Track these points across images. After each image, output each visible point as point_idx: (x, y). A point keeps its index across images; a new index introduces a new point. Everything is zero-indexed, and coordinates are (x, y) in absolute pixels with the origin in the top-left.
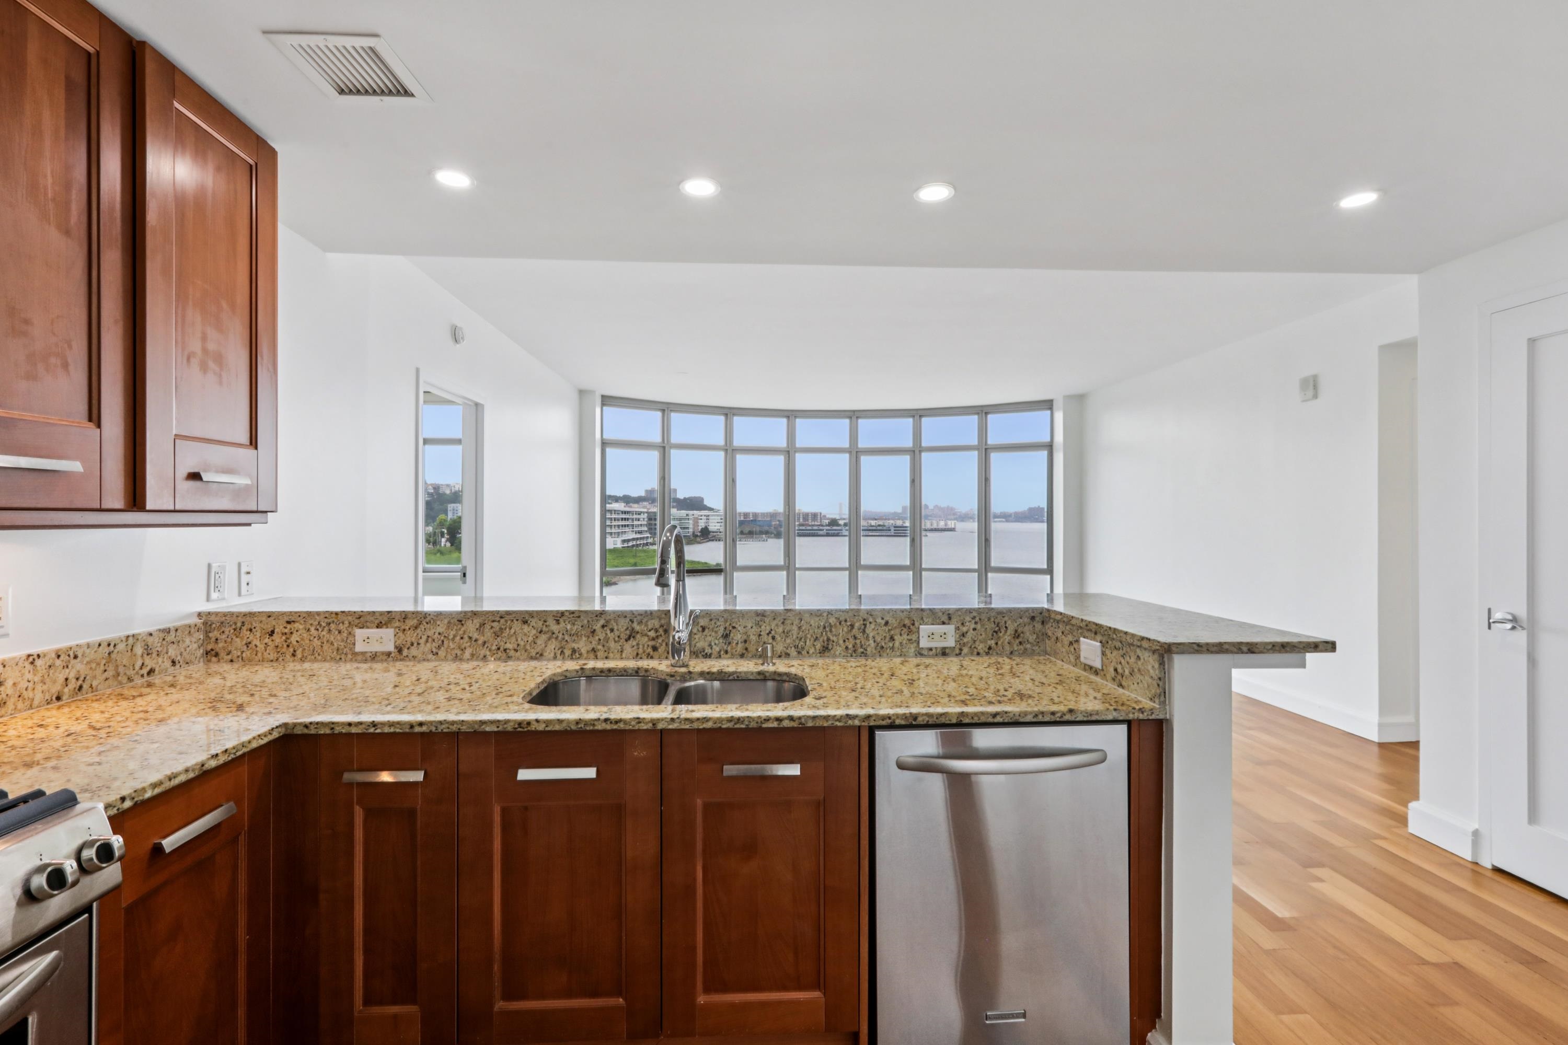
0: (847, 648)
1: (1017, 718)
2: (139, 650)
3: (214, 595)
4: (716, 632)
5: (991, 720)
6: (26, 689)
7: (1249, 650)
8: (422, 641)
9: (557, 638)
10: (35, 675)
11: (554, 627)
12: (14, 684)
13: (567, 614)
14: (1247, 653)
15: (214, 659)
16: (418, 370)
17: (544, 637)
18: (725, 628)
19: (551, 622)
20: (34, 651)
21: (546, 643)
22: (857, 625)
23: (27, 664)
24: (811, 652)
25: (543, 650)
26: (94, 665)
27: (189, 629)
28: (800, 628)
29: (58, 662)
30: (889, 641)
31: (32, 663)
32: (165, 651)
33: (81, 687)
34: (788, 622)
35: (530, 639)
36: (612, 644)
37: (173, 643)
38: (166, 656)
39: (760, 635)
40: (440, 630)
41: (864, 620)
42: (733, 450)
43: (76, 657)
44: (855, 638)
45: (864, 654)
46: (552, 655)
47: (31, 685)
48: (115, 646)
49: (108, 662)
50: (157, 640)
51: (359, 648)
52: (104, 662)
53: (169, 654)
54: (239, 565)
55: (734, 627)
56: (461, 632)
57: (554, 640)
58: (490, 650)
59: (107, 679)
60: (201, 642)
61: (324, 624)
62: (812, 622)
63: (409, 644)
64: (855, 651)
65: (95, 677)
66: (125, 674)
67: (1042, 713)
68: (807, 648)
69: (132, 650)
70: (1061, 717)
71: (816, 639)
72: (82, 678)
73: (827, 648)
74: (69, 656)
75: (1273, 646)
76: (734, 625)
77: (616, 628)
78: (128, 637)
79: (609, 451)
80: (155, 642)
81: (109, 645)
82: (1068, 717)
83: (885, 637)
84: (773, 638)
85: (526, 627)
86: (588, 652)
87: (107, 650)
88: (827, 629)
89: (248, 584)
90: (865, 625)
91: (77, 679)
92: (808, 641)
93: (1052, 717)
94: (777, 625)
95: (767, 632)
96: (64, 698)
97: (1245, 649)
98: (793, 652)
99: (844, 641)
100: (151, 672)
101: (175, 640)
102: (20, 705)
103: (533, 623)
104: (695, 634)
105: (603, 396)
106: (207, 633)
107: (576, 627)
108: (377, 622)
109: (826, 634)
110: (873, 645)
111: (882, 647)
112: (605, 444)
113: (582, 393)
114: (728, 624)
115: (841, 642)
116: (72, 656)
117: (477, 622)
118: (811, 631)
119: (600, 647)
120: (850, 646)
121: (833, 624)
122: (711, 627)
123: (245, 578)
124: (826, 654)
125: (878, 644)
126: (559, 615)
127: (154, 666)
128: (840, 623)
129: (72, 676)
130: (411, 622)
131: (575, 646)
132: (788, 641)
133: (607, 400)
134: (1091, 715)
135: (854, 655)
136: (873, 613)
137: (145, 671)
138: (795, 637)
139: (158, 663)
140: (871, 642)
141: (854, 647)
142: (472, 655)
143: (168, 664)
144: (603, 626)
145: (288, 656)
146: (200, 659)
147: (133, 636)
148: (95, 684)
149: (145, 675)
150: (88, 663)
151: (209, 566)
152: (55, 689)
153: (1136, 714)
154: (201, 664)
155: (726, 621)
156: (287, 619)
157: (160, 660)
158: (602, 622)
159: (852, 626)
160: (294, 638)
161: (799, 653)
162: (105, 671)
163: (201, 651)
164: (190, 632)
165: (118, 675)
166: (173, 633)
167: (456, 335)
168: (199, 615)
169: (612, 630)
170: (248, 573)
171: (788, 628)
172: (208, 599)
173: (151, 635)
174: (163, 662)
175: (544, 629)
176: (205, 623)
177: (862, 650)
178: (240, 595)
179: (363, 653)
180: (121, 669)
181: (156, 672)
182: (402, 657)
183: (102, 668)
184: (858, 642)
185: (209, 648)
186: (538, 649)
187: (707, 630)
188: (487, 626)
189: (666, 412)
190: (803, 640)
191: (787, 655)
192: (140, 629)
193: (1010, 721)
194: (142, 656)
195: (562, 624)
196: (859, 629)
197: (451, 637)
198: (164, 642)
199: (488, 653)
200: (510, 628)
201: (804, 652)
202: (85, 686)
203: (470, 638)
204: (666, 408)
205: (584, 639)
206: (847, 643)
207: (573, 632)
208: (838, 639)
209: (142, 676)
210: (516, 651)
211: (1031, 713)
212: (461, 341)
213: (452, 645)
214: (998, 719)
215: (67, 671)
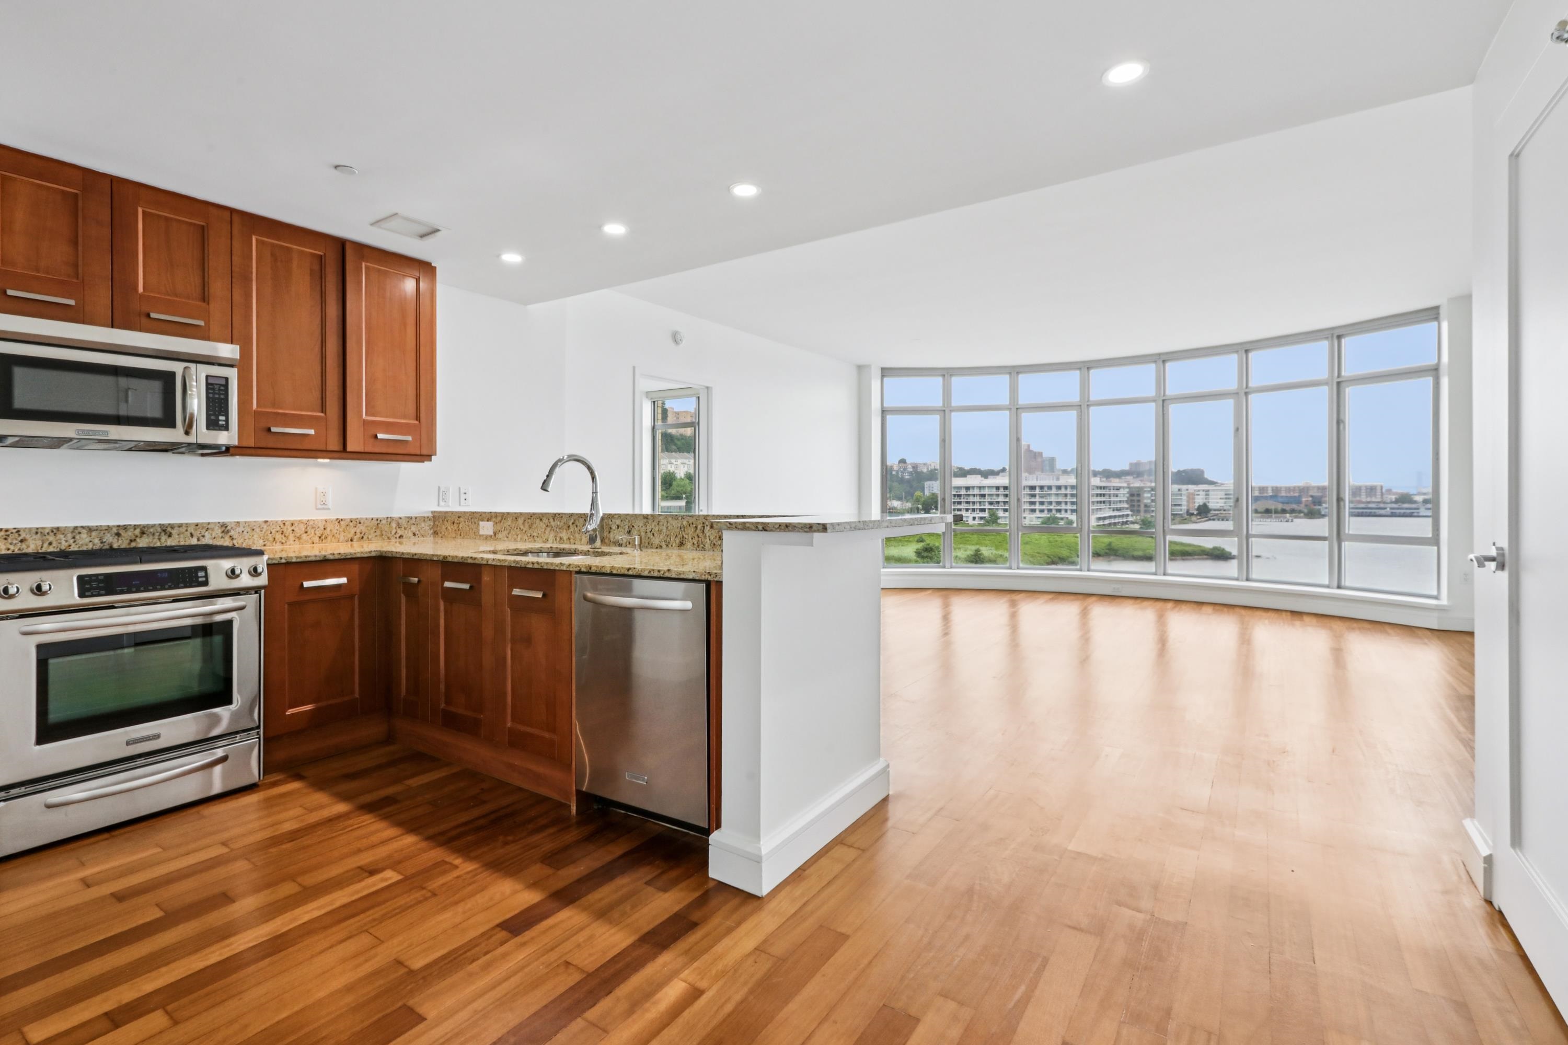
0: (693, 544)
1: (640, 572)
2: (394, 525)
3: (442, 503)
4: (624, 529)
5: (626, 572)
6: (336, 533)
7: (763, 528)
8: (503, 529)
9: (554, 530)
10: (340, 528)
11: (553, 523)
12: (331, 530)
13: (557, 515)
14: (762, 531)
15: (437, 536)
16: (634, 368)
17: (548, 529)
18: (629, 527)
19: (551, 520)
20: (340, 517)
21: (549, 533)
22: (699, 527)
23: (336, 522)
24: (673, 546)
25: (548, 538)
26: (369, 528)
27: (424, 519)
28: (667, 528)
29: (351, 524)
30: (719, 540)
31: (339, 522)
32: (409, 527)
33: (362, 538)
34: (661, 523)
35: (543, 530)
36: (577, 535)
37: (414, 524)
38: (410, 530)
39: (646, 532)
40: (509, 523)
41: (703, 523)
42: (1017, 409)
43: (360, 523)
44: (698, 537)
45: (704, 549)
46: (552, 541)
47: (338, 532)
48: (380, 521)
49: (377, 528)
50: (404, 521)
51: (481, 532)
52: (375, 528)
53: (412, 530)
54: (460, 488)
55: (633, 526)
56: (517, 525)
57: (552, 531)
58: (528, 536)
59: (376, 536)
60: (431, 526)
61: (470, 519)
62: (674, 524)
63: (498, 532)
64: (698, 546)
65: (370, 534)
66: (386, 535)
67: (653, 570)
68: (671, 543)
69: (390, 524)
70: (663, 574)
71: (676, 536)
72: (363, 533)
73: (682, 543)
74: (357, 522)
75: (780, 526)
76: (633, 524)
77: (578, 524)
78: (387, 518)
79: (889, 417)
80: (404, 522)
81: (377, 520)
82: (667, 575)
83: (716, 536)
84: (653, 535)
85: (541, 523)
86: (567, 539)
87: (376, 522)
88: (682, 529)
89: (465, 499)
90: (704, 527)
91: (361, 533)
92: (672, 537)
93: (659, 573)
94: (655, 526)
95: (650, 530)
96: (354, 541)
97: (760, 527)
98: (664, 546)
99: (692, 539)
100: (401, 537)
101: (415, 523)
102: (333, 540)
103: (544, 521)
104: (614, 530)
105: (883, 369)
106: (434, 521)
107: (561, 523)
108: (487, 518)
109: (682, 533)
110: (709, 542)
111: (714, 544)
112: (884, 412)
113: (861, 369)
114: (630, 524)
115: (690, 539)
116: (358, 522)
117: (523, 519)
118: (673, 531)
119: (572, 537)
120: (696, 543)
121: (685, 526)
122: (622, 525)
123: (463, 497)
124: (682, 548)
125: (712, 541)
126: (554, 516)
127: (402, 534)
128: (689, 525)
129: (358, 531)
130: (499, 519)
131: (561, 535)
132: (661, 537)
133: (885, 372)
134: (680, 574)
135: (698, 549)
136: (708, 518)
137: (397, 536)
138: (664, 534)
139: (405, 533)
140: (708, 540)
141: (698, 543)
142: (521, 539)
143: (411, 534)
144: (573, 523)
145: (459, 535)
146: (431, 535)
147: (391, 517)
148: (370, 537)
149: (398, 538)
150: (366, 527)
151: (439, 488)
152: (350, 536)
153: (706, 576)
154: (432, 538)
155: (629, 522)
156: (457, 515)
157: (406, 532)
158: (572, 521)
159: (696, 527)
160: (461, 526)
161: (667, 546)
162: (375, 532)
163: (432, 531)
164: (424, 520)
165: (382, 535)
166: (414, 520)
167: (676, 338)
168: (432, 512)
169: (577, 526)
170: (465, 493)
171: (661, 528)
172: (438, 505)
173: (401, 518)
174: (408, 533)
175: (549, 524)
176: (433, 517)
177: (702, 546)
178: (460, 505)
179: (483, 535)
180: (384, 533)
181: (404, 537)
182: (496, 538)
183: (374, 530)
184: (700, 539)
185: (435, 529)
186: (546, 537)
187: (620, 528)
188: (526, 522)
189: (946, 376)
190: (669, 537)
191: (661, 547)
192: (395, 515)
193: (637, 574)
194: (396, 528)
195: (556, 521)
196: (701, 530)
197: (513, 528)
198: (409, 523)
199: (527, 538)
200: (535, 523)
201: (670, 546)
202: (365, 537)
203: (520, 528)
204: (947, 373)
205: (565, 531)
206: (694, 541)
207: (560, 527)
208: (688, 537)
209: (396, 538)
210: (538, 537)
211: (647, 569)
212: (680, 342)
213: (514, 533)
214: (630, 573)
215: (356, 529)
